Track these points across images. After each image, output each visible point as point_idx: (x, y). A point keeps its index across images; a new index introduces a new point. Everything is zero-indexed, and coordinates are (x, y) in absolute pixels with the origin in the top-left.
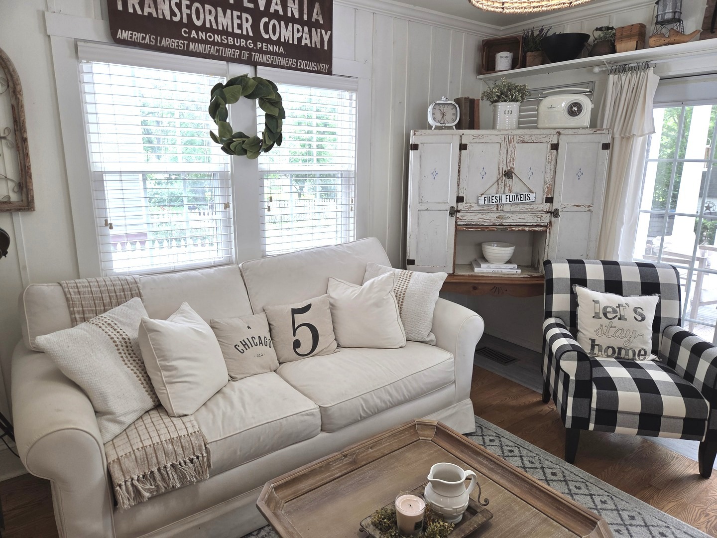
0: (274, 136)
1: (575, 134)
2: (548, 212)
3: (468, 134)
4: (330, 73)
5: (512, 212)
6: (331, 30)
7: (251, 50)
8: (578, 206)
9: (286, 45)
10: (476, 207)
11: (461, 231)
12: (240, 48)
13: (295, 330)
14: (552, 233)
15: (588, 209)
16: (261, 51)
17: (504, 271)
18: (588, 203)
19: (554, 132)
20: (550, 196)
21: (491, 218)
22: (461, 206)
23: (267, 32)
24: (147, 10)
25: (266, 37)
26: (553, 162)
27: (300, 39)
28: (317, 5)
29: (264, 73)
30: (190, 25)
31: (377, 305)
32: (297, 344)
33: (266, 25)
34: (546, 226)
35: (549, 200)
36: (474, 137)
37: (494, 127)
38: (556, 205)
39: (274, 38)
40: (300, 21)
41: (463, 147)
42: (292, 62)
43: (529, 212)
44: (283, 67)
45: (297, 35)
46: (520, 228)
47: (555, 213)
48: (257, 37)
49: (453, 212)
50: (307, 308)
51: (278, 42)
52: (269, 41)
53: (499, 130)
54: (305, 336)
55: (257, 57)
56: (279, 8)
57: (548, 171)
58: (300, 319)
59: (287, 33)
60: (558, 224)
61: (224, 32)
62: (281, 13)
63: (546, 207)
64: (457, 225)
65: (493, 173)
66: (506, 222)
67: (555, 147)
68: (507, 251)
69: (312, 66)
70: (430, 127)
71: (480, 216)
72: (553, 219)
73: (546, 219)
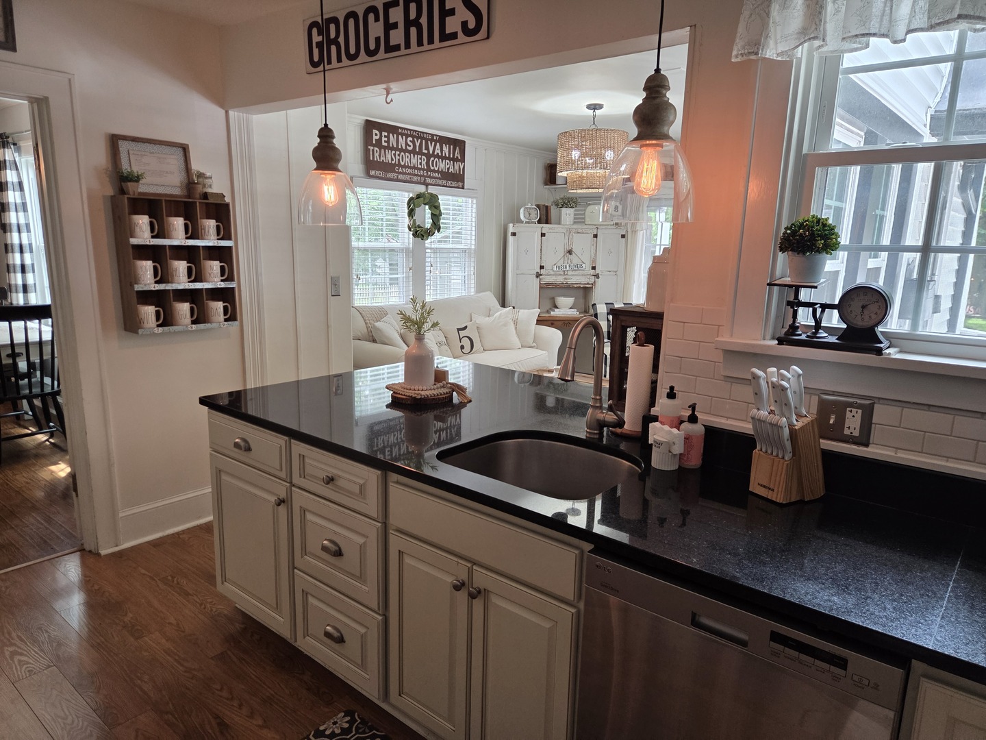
0: (436, 226)
1: (606, 229)
2: (593, 275)
3: (546, 228)
4: (463, 188)
5: (572, 275)
6: (464, 162)
7: (425, 177)
8: (610, 272)
9: (442, 172)
10: (552, 272)
11: (542, 287)
12: (421, 176)
13: (460, 340)
14: (596, 288)
15: (615, 273)
16: (430, 177)
17: (569, 313)
18: (615, 270)
19: (595, 227)
20: (594, 265)
21: (560, 279)
22: (543, 272)
23: (433, 166)
24: (382, 158)
25: (432, 168)
26: (595, 245)
27: (448, 169)
28: (457, 148)
29: (432, 190)
30: (399, 165)
31: (505, 325)
32: (462, 347)
33: (433, 161)
34: (592, 284)
35: (594, 268)
36: (550, 229)
37: (559, 223)
38: (598, 271)
39: (436, 169)
40: (449, 159)
41: (543, 235)
42: (444, 182)
43: (582, 275)
44: (440, 186)
45: (447, 167)
46: (578, 285)
47: (597, 276)
48: (429, 169)
49: (538, 275)
50: (465, 328)
51: (438, 171)
52: (434, 171)
53: (563, 225)
54: (466, 343)
55: (429, 181)
56: (439, 152)
57: (592, 250)
58: (462, 333)
59: (443, 166)
60: (599, 282)
61: (414, 168)
62: (440, 154)
63: (592, 272)
64: (540, 284)
65: (561, 252)
66: (570, 281)
67: (595, 236)
68: (570, 301)
69: (454, 184)
70: (522, 222)
71: (554, 278)
72: (596, 279)
73: (592, 279)
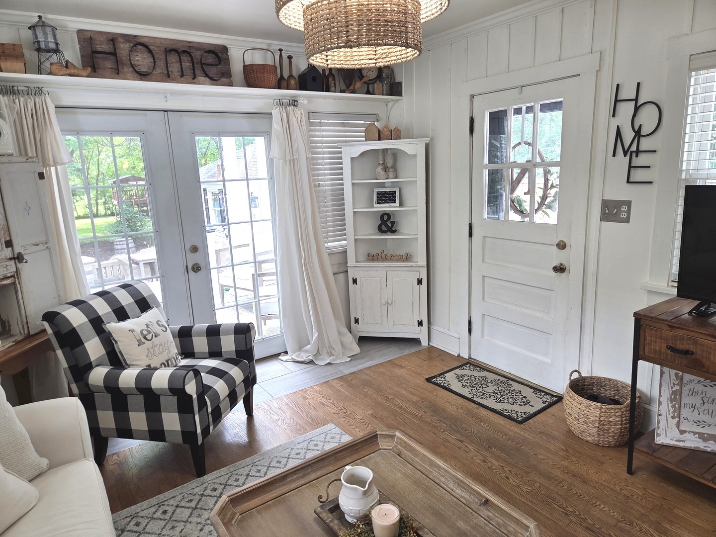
1: (10, 162)
2: (11, 259)
8: (37, 245)
14: (23, 282)
15: (46, 246)
18: (43, 239)
20: (8, 239)
34: (12, 276)
35: (9, 244)
38: (18, 249)
47: (19, 258)
60: (26, 269)
63: (8, 252)
72: (19, 265)
73: (12, 267)
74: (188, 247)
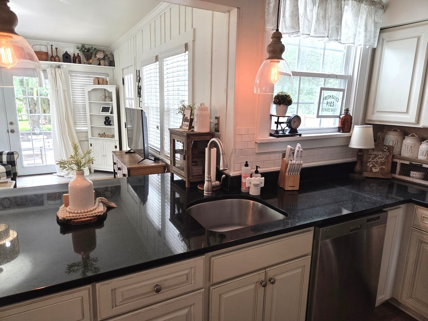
74: (9, 122)
